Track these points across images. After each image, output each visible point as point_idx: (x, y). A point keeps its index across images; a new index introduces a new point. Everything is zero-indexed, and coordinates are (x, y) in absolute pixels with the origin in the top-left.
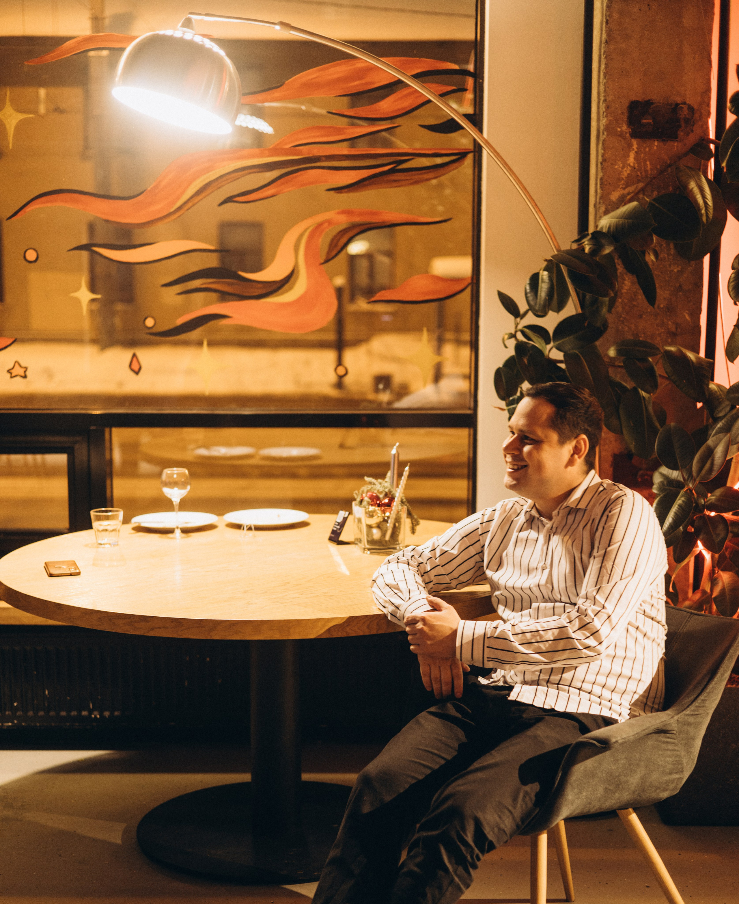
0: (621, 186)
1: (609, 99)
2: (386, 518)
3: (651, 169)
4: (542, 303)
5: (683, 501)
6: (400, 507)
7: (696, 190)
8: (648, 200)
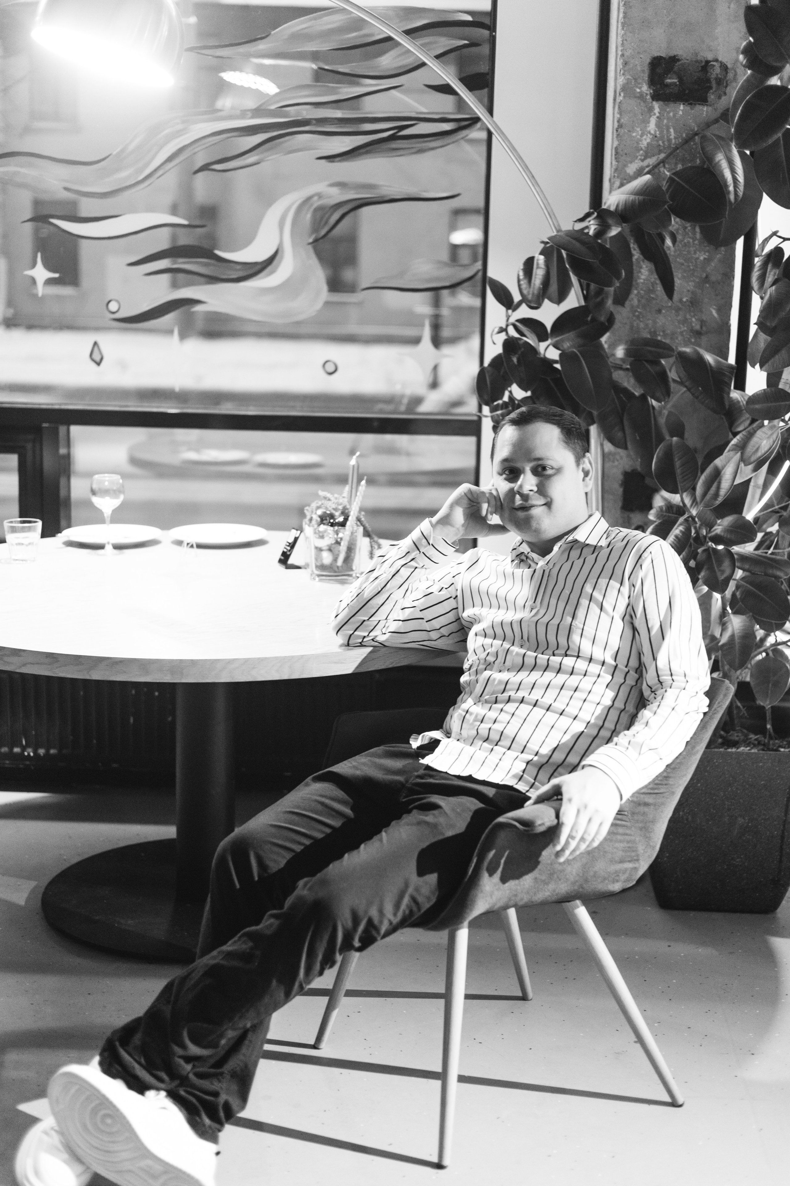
0: (639, 157)
1: (627, 54)
2: (339, 540)
3: (675, 138)
4: (536, 292)
5: (681, 531)
6: (355, 528)
7: (724, 164)
8: (668, 174)
